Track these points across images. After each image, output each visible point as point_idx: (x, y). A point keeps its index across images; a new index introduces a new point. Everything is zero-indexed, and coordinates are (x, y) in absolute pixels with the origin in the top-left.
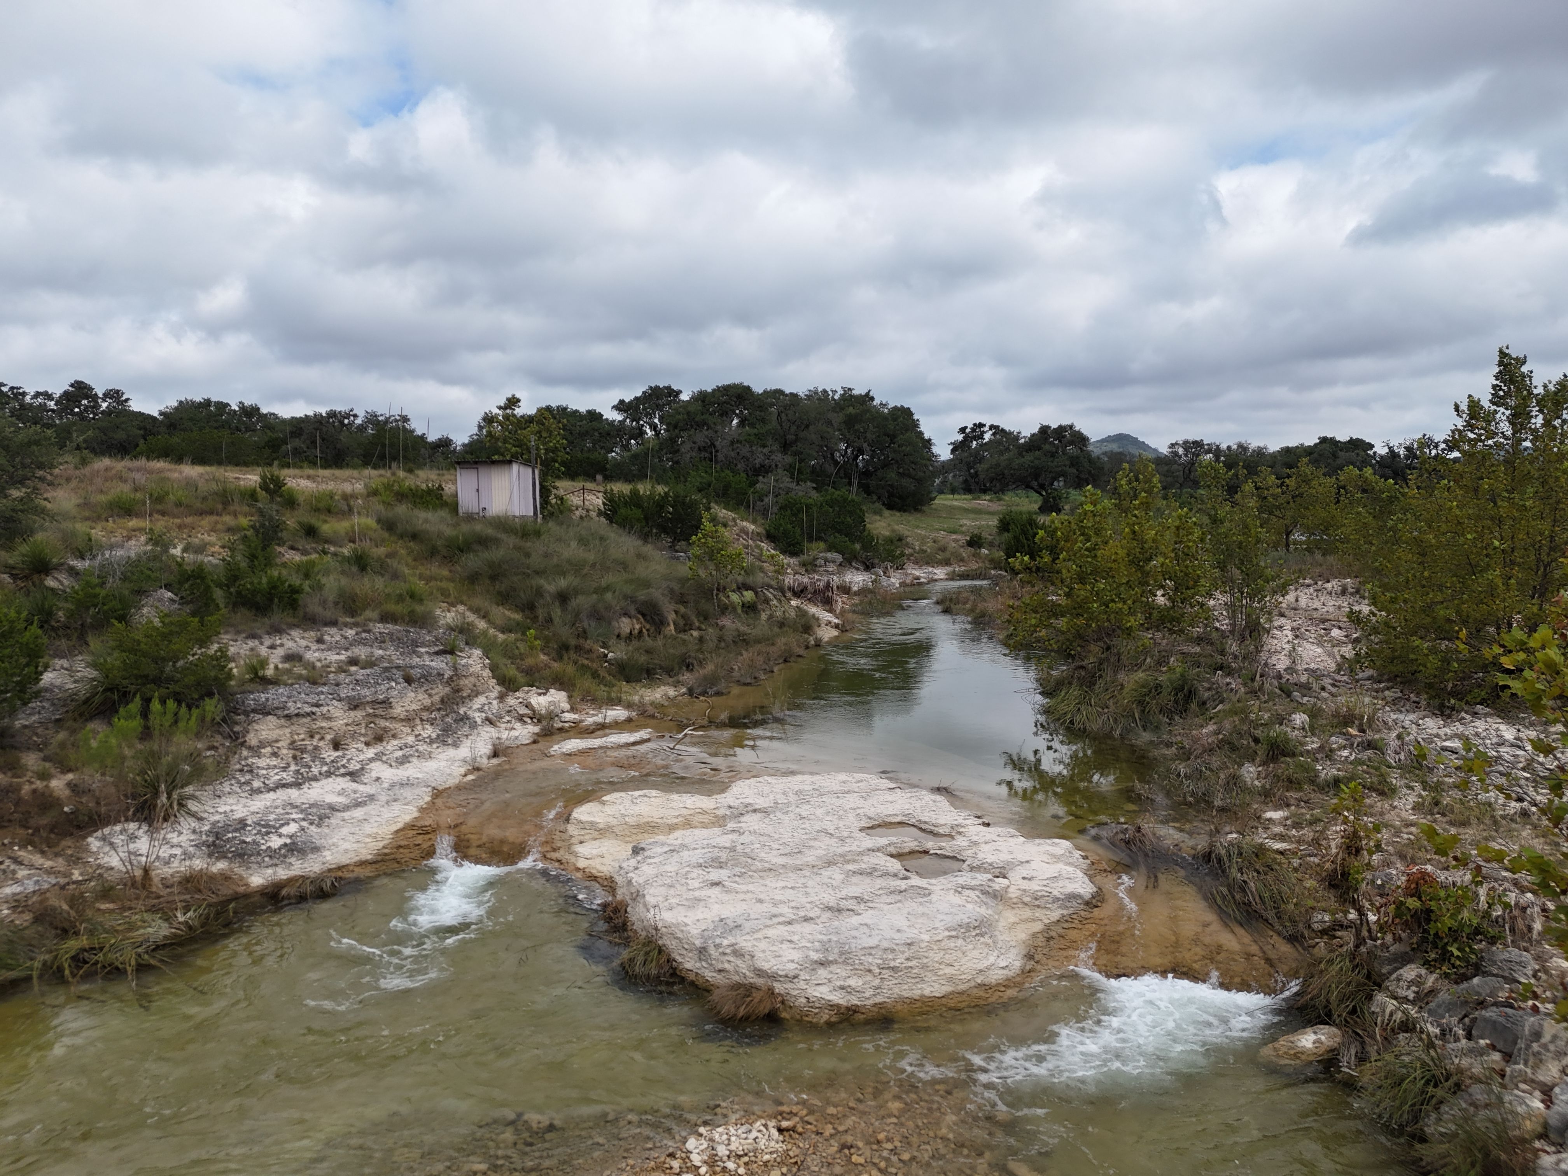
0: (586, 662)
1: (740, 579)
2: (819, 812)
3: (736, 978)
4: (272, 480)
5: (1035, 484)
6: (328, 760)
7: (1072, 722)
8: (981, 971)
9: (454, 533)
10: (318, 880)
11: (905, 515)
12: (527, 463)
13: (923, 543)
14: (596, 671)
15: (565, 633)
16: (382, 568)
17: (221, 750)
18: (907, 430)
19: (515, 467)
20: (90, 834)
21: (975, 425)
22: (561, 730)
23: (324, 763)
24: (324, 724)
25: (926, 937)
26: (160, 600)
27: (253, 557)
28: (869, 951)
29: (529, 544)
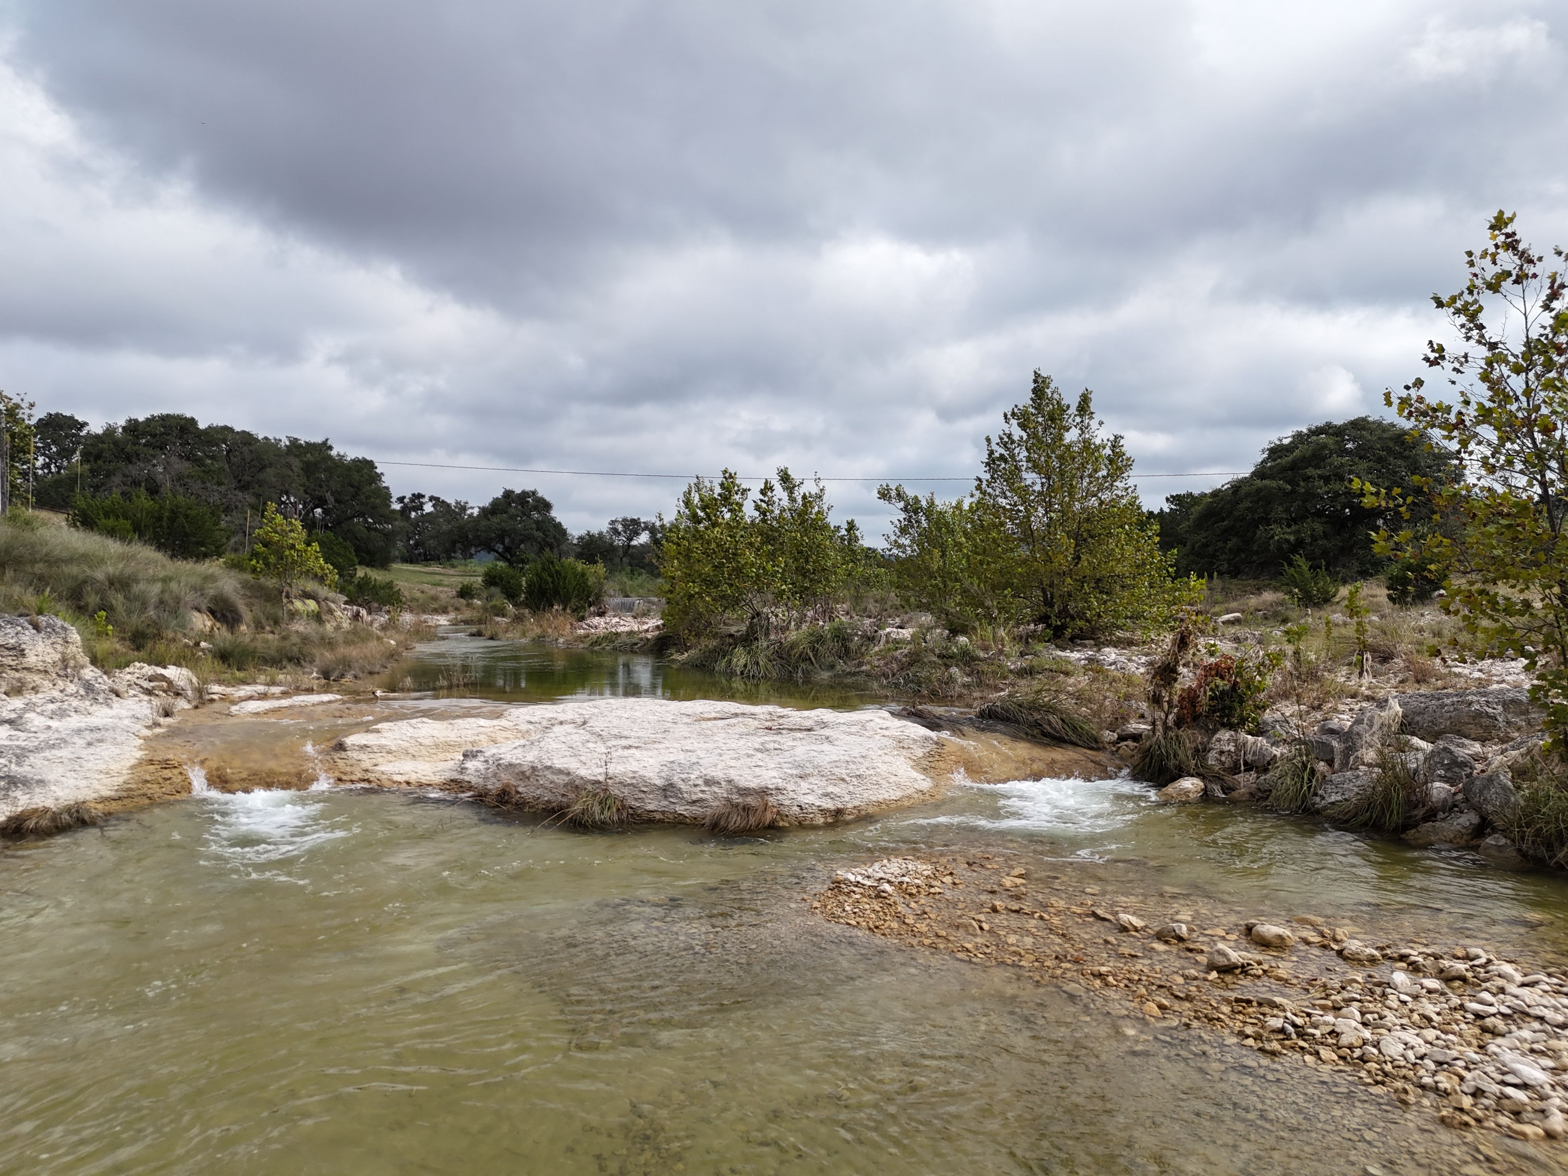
3: (718, 804)
5: (500, 548)
13: (412, 592)
21: (414, 495)
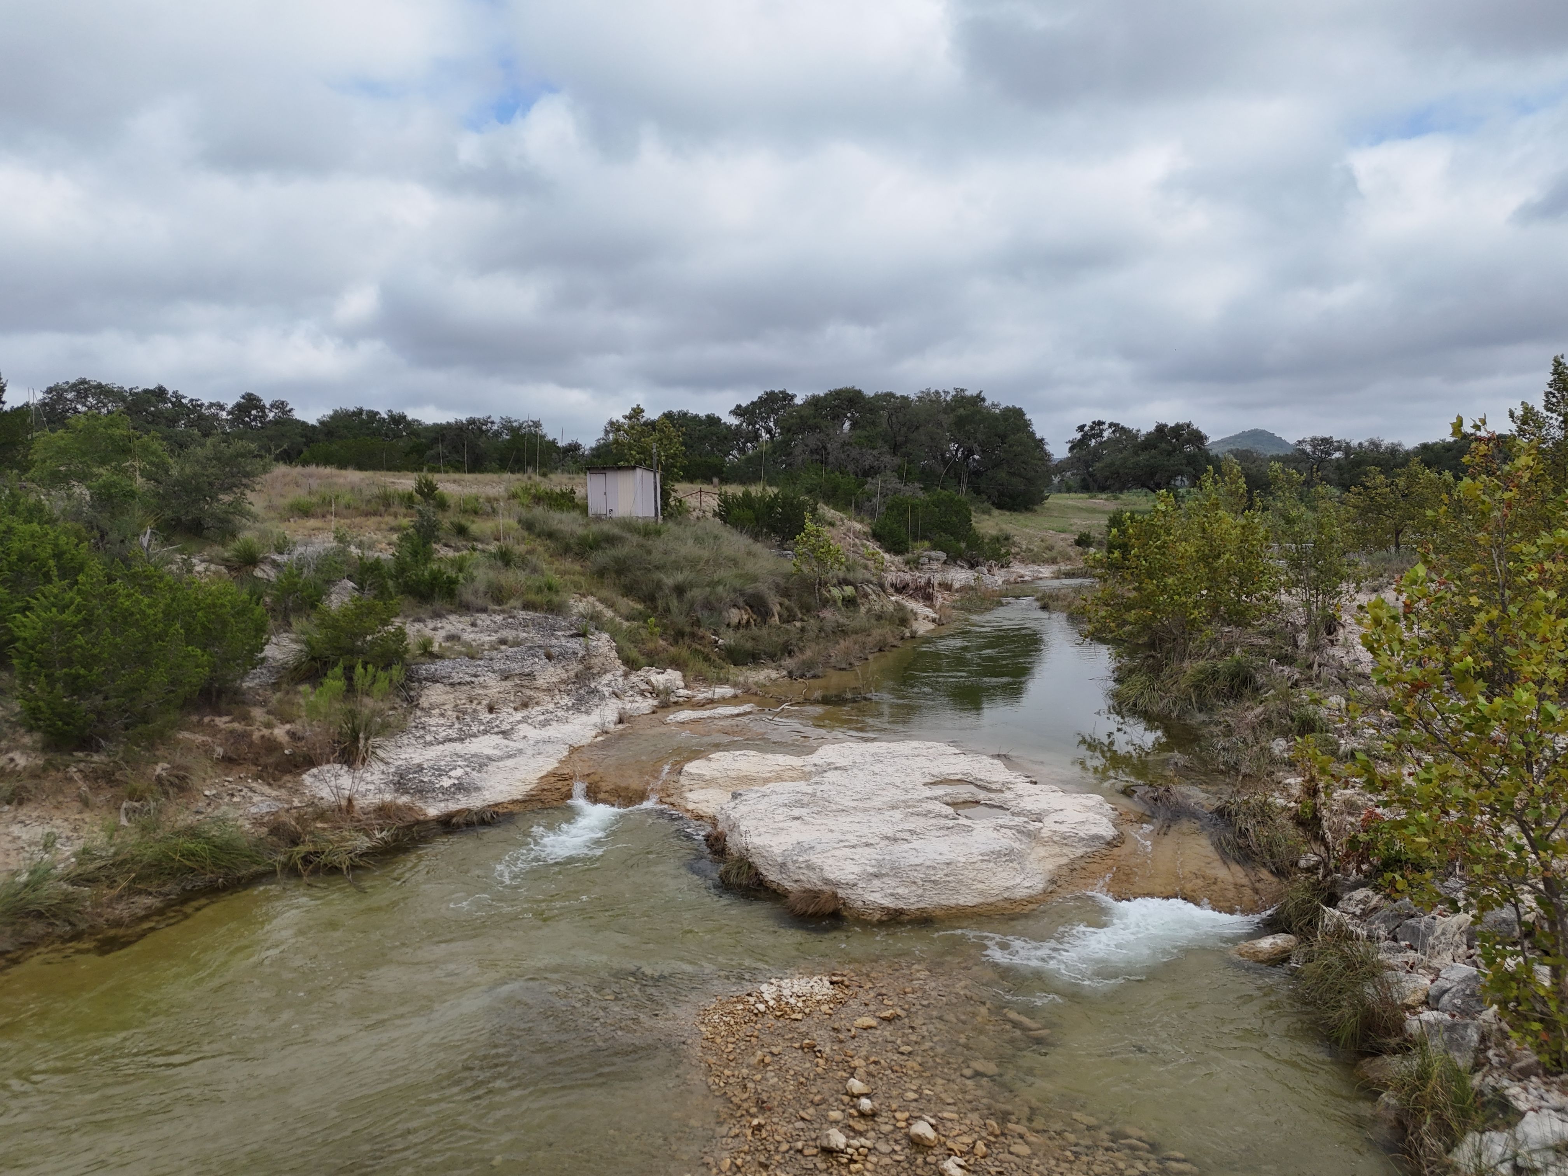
0: (699, 647)
1: (841, 574)
2: (890, 770)
3: (808, 886)
4: (426, 485)
5: (1151, 483)
6: (484, 721)
7: (1135, 705)
8: (1008, 888)
9: (585, 532)
10: (480, 813)
11: (1016, 515)
12: (649, 468)
13: (1030, 542)
14: (708, 655)
15: (681, 621)
16: (524, 563)
17: (400, 711)
18: (1018, 430)
19: (639, 471)
20: (304, 772)
21: (1094, 423)
22: (676, 703)
23: (481, 723)
24: (480, 692)
25: (963, 860)
26: (345, 589)
27: (415, 554)
28: (915, 867)
29: (650, 542)
